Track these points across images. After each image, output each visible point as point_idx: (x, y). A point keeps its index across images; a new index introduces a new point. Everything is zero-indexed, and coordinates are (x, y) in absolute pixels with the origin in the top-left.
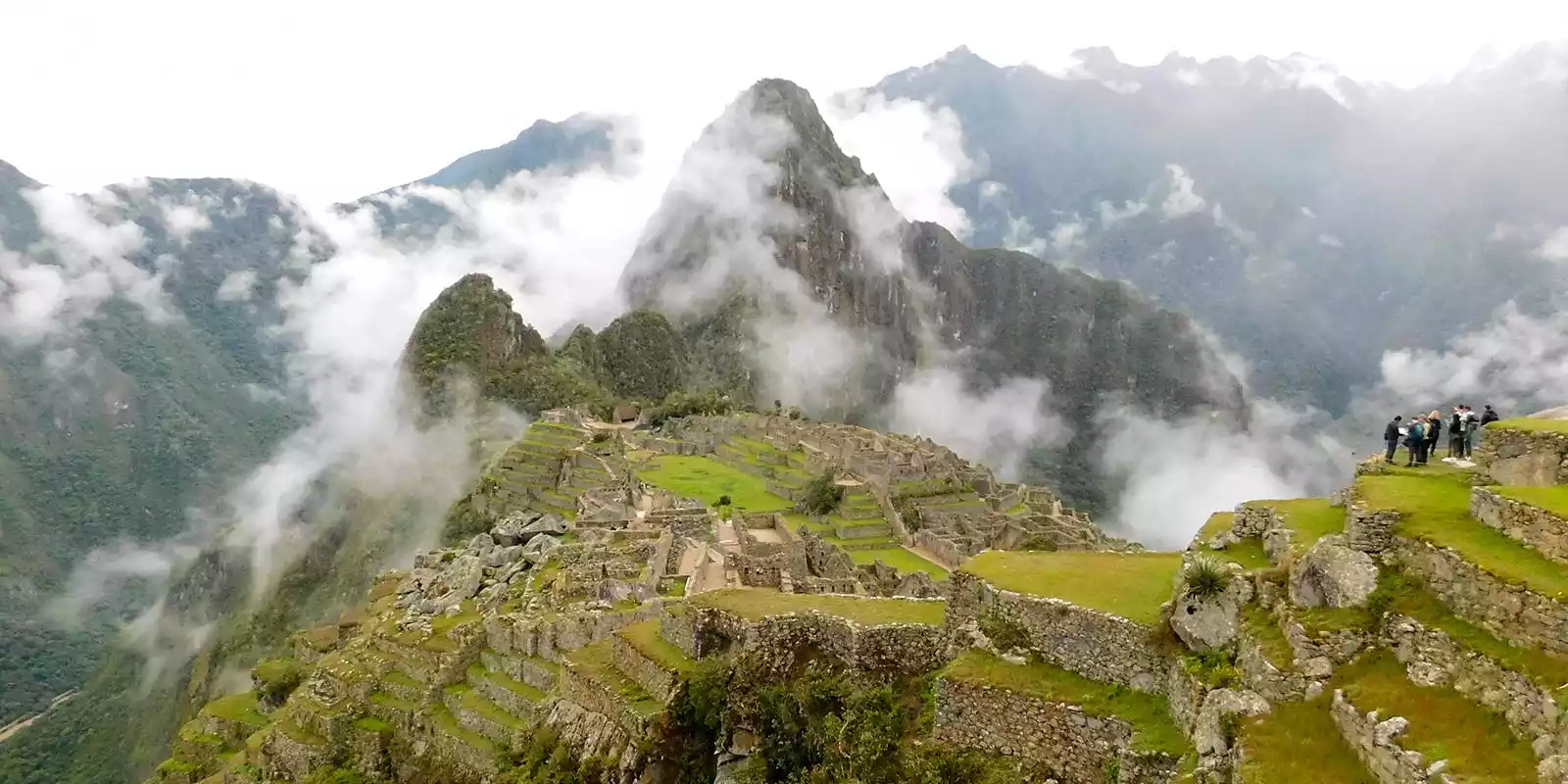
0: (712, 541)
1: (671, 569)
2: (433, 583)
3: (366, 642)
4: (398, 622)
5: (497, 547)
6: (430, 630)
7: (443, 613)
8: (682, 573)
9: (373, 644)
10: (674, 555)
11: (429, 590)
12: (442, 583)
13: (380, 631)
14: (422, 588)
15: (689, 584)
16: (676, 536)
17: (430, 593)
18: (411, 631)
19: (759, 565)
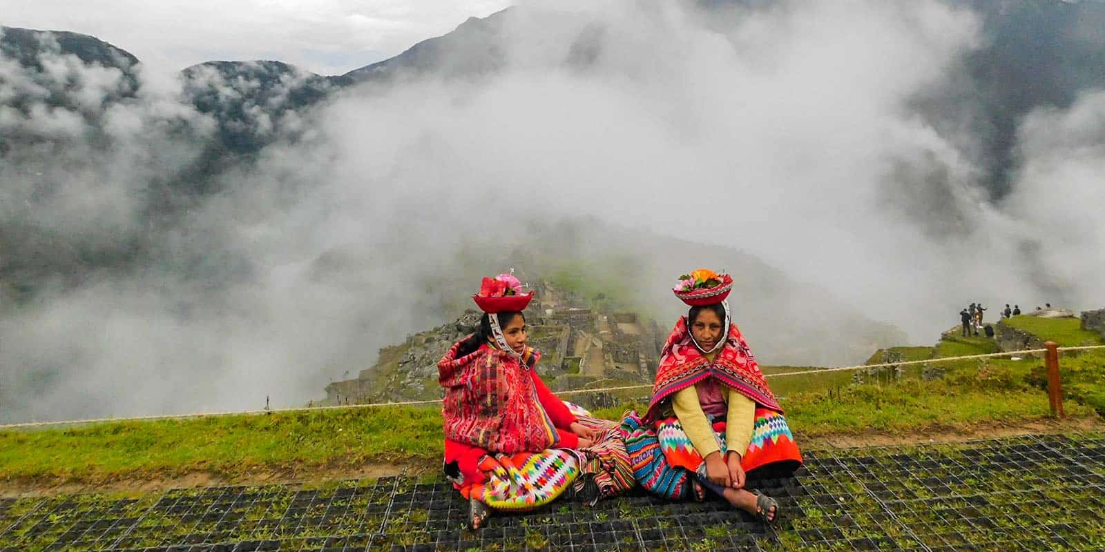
0: (595, 332)
1: (570, 352)
2: (423, 358)
3: (381, 394)
4: (402, 382)
5: (459, 334)
6: (422, 389)
7: (429, 377)
8: (576, 356)
9: (386, 395)
10: (571, 343)
11: (420, 362)
12: (429, 358)
13: (391, 387)
14: (416, 360)
15: (582, 363)
16: (572, 329)
17: (421, 364)
18: (410, 388)
19: (625, 349)
